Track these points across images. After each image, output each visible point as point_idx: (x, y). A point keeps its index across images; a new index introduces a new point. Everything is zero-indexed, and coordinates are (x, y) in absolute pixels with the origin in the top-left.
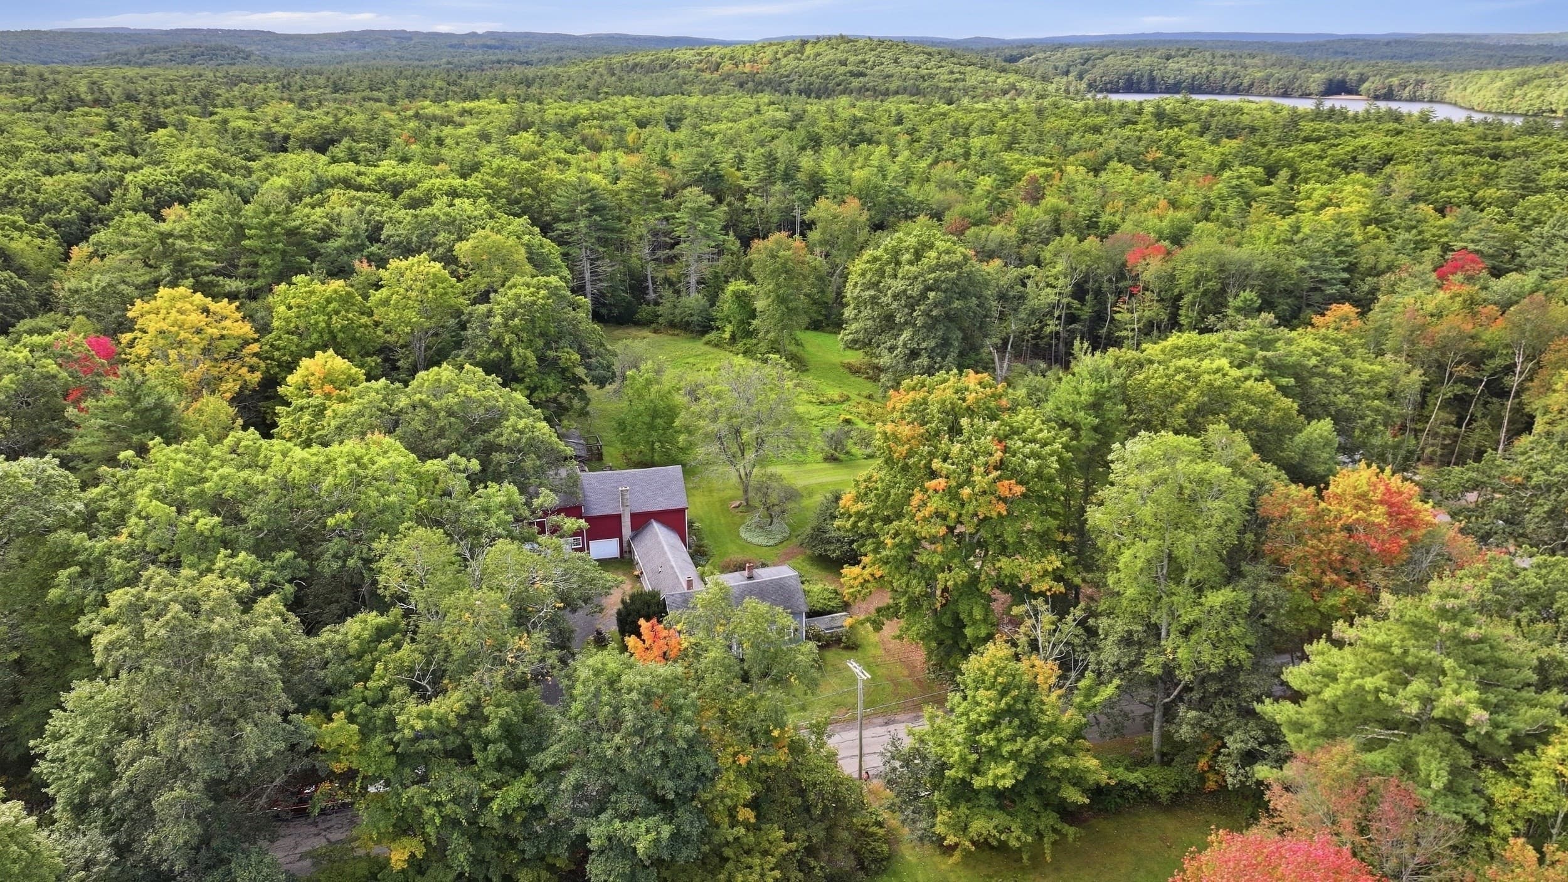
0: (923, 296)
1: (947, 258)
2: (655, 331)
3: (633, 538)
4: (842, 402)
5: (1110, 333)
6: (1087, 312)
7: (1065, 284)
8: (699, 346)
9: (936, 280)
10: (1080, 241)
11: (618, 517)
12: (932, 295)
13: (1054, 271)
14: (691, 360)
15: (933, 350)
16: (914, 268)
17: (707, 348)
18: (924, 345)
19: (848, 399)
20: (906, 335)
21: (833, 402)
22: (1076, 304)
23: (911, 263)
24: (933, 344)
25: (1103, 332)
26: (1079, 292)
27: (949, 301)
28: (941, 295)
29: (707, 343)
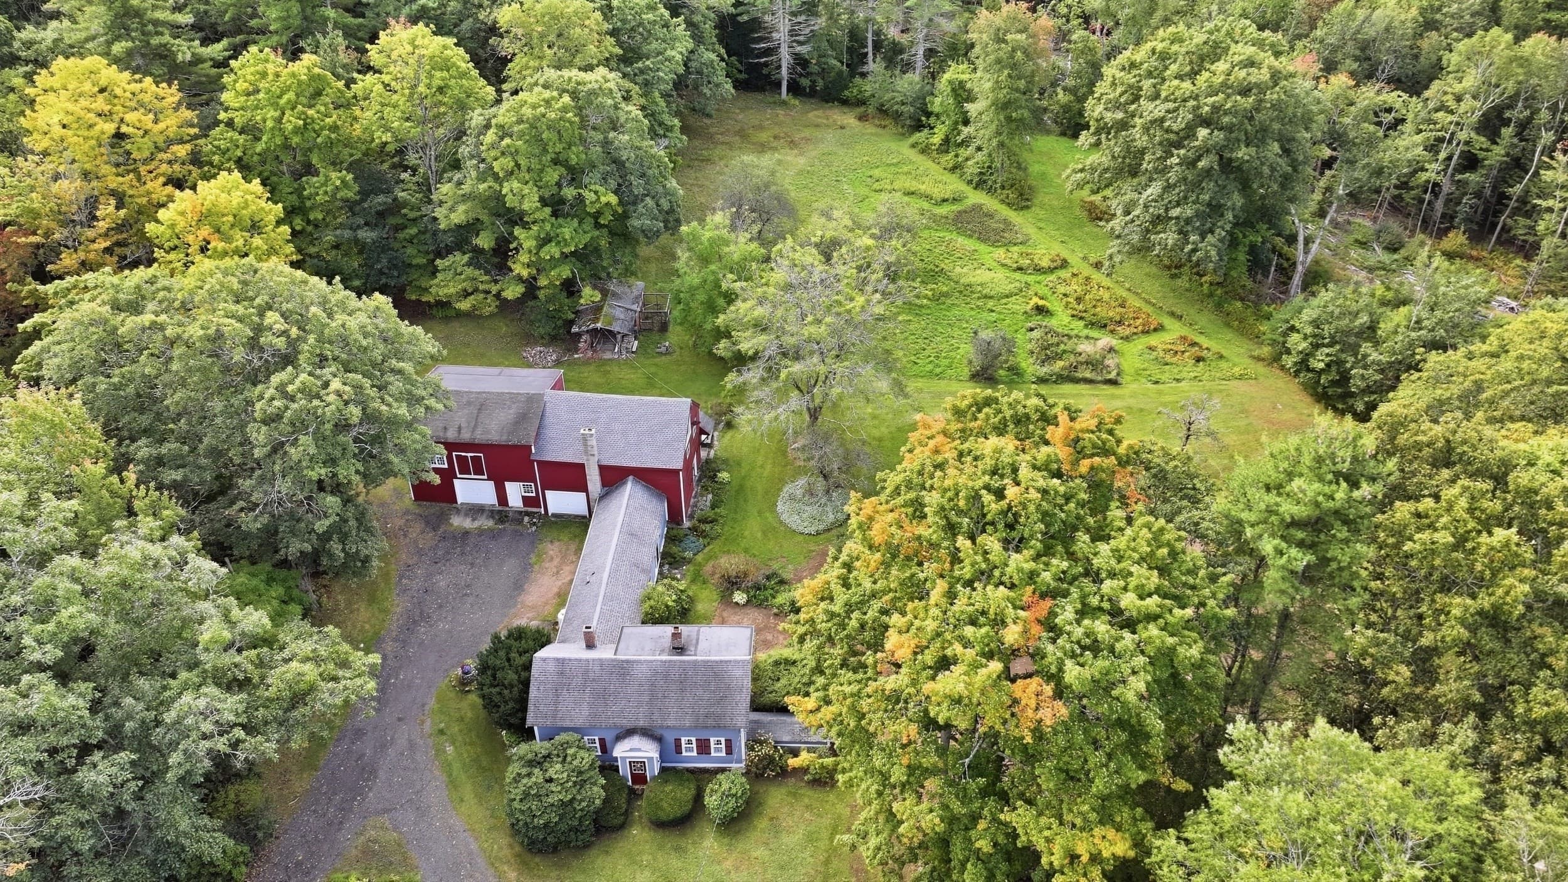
0: (1189, 132)
1: (1243, 73)
2: (862, 118)
3: (602, 497)
4: (1051, 270)
5: (1523, 200)
6: (1497, 154)
7: (1472, 110)
8: (903, 149)
9: (1216, 108)
10: (1517, 40)
11: (581, 467)
12: (1203, 133)
13: (1458, 88)
14: (876, 173)
15: (1188, 221)
16: (1187, 85)
17: (913, 155)
18: (1175, 212)
19: (1064, 264)
20: (1154, 190)
21: (1039, 270)
22: (1481, 141)
23: (1180, 77)
24: (1189, 212)
25: (1517, 190)
26: (1491, 124)
27: (1231, 144)
28: (1218, 136)
29: (913, 146)
